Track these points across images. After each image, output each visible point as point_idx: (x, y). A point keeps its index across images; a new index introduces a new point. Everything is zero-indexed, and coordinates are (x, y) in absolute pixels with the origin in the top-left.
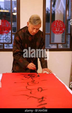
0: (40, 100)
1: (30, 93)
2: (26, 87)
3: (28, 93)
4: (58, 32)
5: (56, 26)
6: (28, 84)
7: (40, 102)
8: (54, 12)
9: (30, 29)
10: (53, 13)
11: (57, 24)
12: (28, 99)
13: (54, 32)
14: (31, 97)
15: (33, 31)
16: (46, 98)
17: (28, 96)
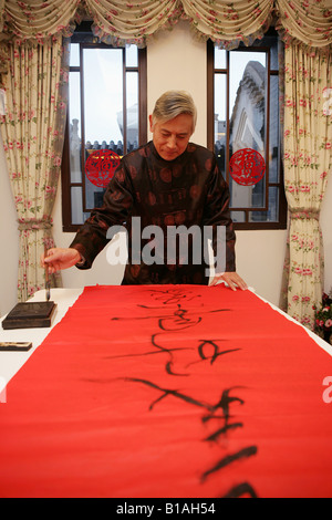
0: (214, 426)
1: (163, 366)
2: (153, 336)
3: (153, 367)
6: (161, 326)
7: (213, 438)
11: (243, 157)
12: (151, 408)
14: (170, 397)
15: (165, 143)
16: (242, 402)
17: (156, 387)
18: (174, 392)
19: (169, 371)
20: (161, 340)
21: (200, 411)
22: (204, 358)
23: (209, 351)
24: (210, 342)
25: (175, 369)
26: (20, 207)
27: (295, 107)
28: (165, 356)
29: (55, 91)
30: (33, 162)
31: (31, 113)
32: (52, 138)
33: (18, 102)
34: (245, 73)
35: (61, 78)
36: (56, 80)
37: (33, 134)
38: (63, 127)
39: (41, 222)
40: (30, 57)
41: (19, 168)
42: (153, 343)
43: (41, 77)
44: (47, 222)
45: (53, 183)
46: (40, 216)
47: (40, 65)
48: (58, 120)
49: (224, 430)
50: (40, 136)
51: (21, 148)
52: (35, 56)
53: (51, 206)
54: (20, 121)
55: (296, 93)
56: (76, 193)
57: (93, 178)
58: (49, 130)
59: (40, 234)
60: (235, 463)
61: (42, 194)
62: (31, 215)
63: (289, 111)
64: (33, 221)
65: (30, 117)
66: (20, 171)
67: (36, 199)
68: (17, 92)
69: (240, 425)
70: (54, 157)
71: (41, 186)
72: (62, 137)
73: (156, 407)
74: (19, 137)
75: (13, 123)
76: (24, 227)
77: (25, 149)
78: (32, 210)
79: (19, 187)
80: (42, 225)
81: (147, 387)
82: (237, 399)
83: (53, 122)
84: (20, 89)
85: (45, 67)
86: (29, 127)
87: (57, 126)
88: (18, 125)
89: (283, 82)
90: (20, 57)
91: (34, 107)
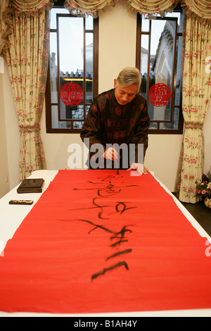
0: (115, 241)
1: (97, 215)
2: (94, 199)
3: (93, 215)
4: (159, 103)
5: (156, 93)
6: (99, 194)
7: (114, 245)
8: (154, 77)
9: (117, 94)
10: (152, 78)
11: (158, 89)
12: (89, 233)
13: (153, 103)
14: (98, 228)
15: (121, 97)
16: (131, 232)
17: (93, 224)
18: (100, 227)
19: (100, 217)
20: (98, 201)
21: (111, 235)
22: (118, 211)
23: (121, 208)
24: (122, 203)
25: (102, 216)
26: (21, 118)
27: (191, 58)
28: (99, 210)
29: (41, 46)
30: (28, 90)
31: (26, 60)
32: (39, 75)
33: (18, 52)
34: (165, 27)
35: (45, 37)
36: (42, 39)
37: (28, 73)
38: (46, 68)
39: (33, 127)
40: (26, 23)
41: (20, 94)
42: (94, 203)
43: (32, 36)
44: (37, 127)
45: (40, 104)
46: (32, 123)
47: (32, 29)
48: (43, 64)
49: (119, 243)
50: (32, 75)
51: (21, 81)
52: (29, 23)
53: (39, 118)
54: (20, 64)
55: (192, 49)
56: (54, 109)
57: (64, 100)
58: (38, 70)
59: (33, 134)
60: (121, 255)
61: (34, 110)
62: (27, 123)
63: (187, 60)
64: (28, 127)
65: (26, 62)
66: (20, 96)
67: (30, 113)
68: (18, 46)
69: (127, 241)
70: (41, 87)
71: (33, 105)
72: (46, 75)
73: (92, 233)
74: (19, 75)
75: (16, 66)
76: (23, 130)
77: (23, 82)
78: (28, 120)
79: (20, 106)
80: (34, 129)
81: (88, 224)
82: (129, 230)
83: (40, 66)
84: (20, 44)
85: (35, 30)
86: (26, 69)
87: (43, 68)
88: (19, 67)
89: (184, 41)
90: (20, 23)
91: (28, 56)
